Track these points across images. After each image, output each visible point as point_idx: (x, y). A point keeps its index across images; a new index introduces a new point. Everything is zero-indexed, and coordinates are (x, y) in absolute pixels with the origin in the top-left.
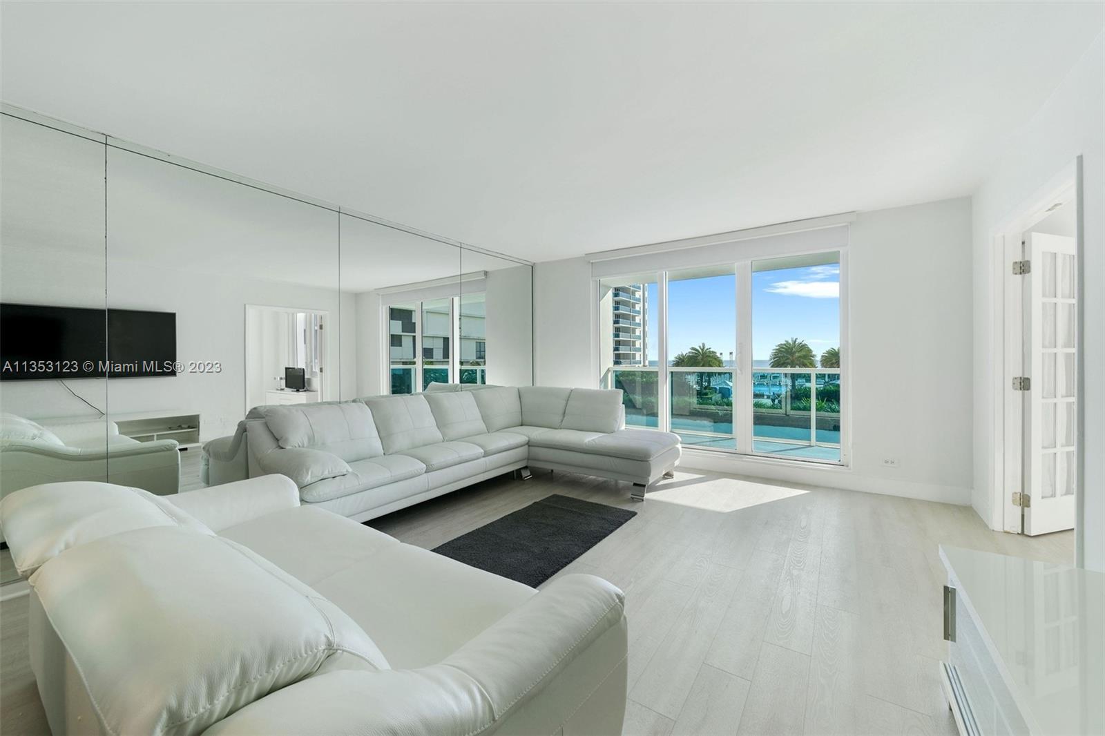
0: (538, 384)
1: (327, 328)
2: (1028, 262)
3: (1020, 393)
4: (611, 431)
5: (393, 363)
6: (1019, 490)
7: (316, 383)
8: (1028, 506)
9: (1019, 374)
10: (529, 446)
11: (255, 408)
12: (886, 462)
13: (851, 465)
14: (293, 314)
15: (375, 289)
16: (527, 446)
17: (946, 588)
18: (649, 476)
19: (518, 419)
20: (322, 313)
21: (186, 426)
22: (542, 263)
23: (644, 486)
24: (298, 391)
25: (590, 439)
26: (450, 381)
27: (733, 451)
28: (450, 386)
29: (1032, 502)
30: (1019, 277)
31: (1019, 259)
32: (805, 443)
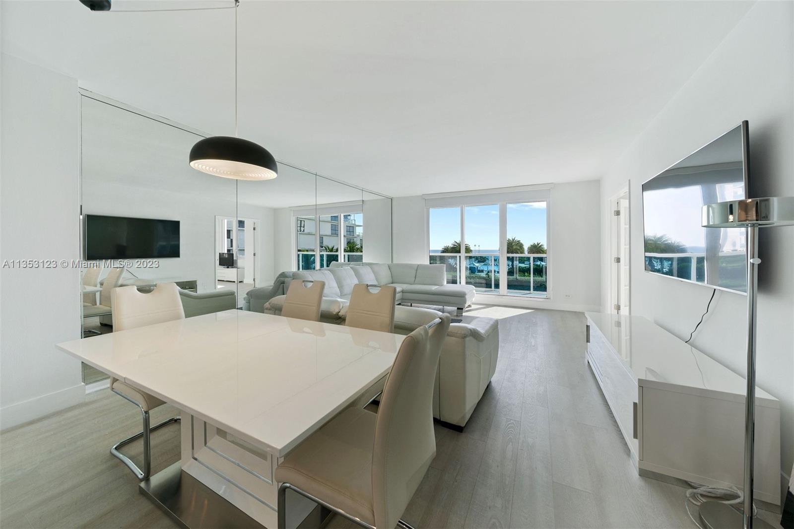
0: (395, 262)
1: (258, 229)
2: (619, 211)
3: (617, 264)
4: (442, 285)
5: (299, 251)
6: (617, 303)
7: (240, 263)
8: (620, 309)
9: (616, 257)
10: (403, 293)
11: (283, 273)
12: (566, 296)
13: (552, 298)
14: (222, 220)
15: (290, 207)
16: (401, 293)
17: (587, 325)
18: (466, 303)
19: (391, 281)
20: (256, 221)
21: (188, 288)
22: (397, 198)
23: (462, 309)
24: (228, 267)
25: (434, 288)
26: (339, 261)
27: (498, 294)
28: (340, 263)
29: (621, 308)
30: (616, 216)
31: (616, 210)
32: (528, 292)
